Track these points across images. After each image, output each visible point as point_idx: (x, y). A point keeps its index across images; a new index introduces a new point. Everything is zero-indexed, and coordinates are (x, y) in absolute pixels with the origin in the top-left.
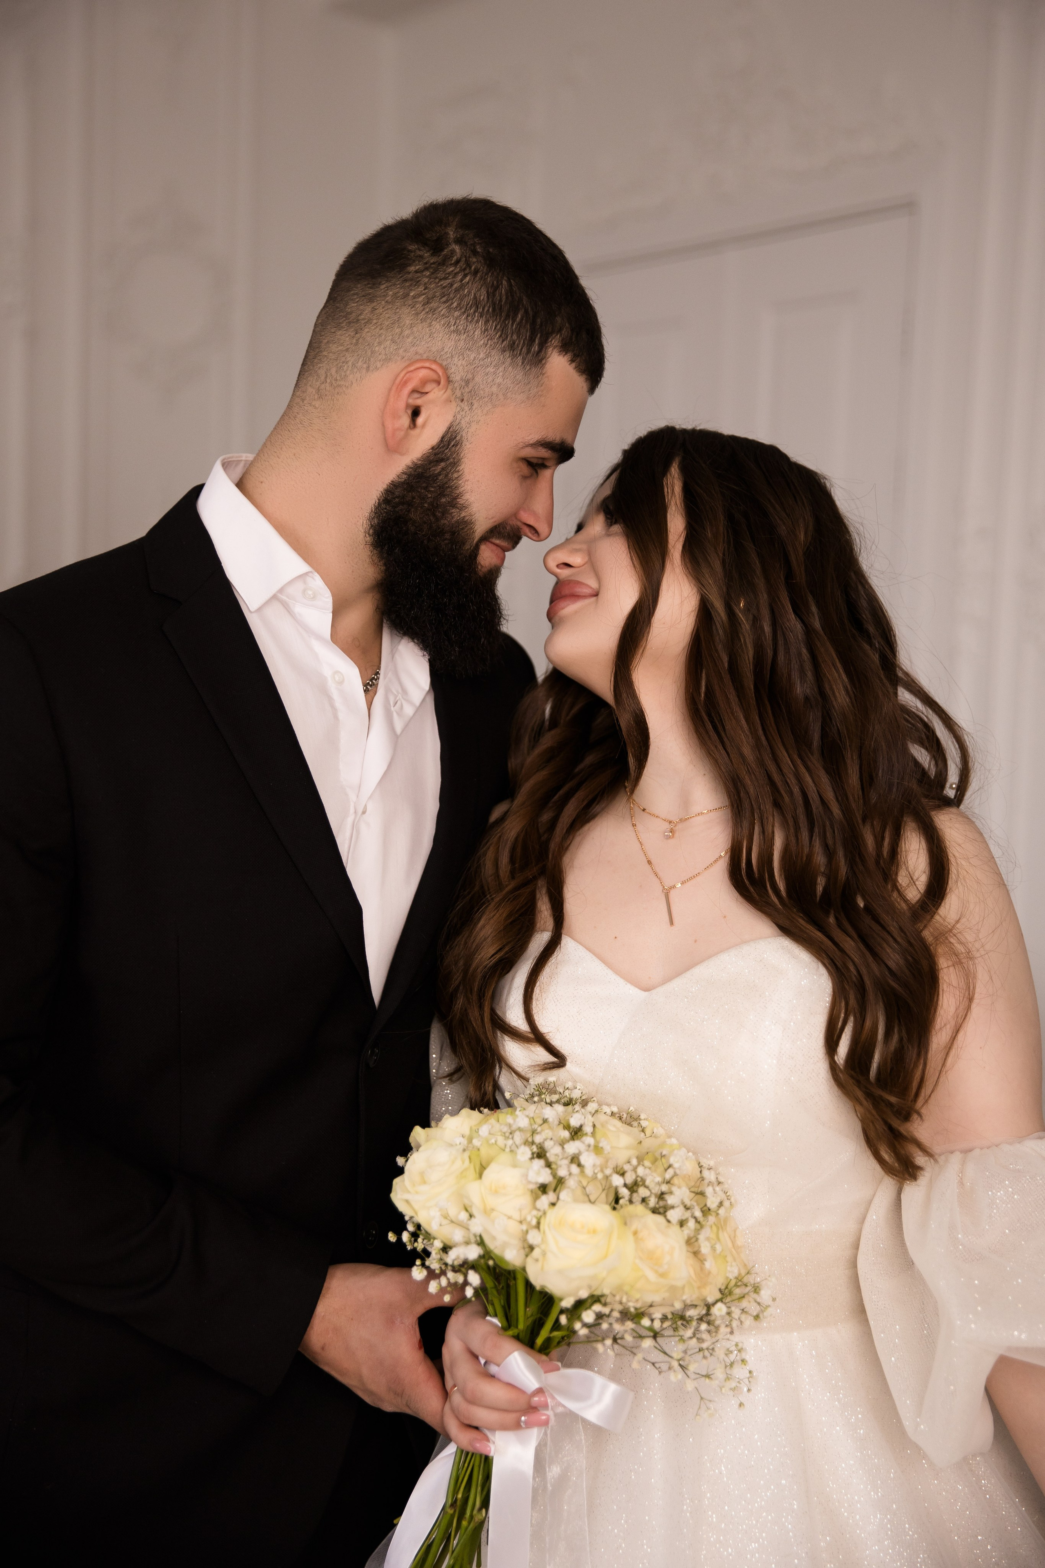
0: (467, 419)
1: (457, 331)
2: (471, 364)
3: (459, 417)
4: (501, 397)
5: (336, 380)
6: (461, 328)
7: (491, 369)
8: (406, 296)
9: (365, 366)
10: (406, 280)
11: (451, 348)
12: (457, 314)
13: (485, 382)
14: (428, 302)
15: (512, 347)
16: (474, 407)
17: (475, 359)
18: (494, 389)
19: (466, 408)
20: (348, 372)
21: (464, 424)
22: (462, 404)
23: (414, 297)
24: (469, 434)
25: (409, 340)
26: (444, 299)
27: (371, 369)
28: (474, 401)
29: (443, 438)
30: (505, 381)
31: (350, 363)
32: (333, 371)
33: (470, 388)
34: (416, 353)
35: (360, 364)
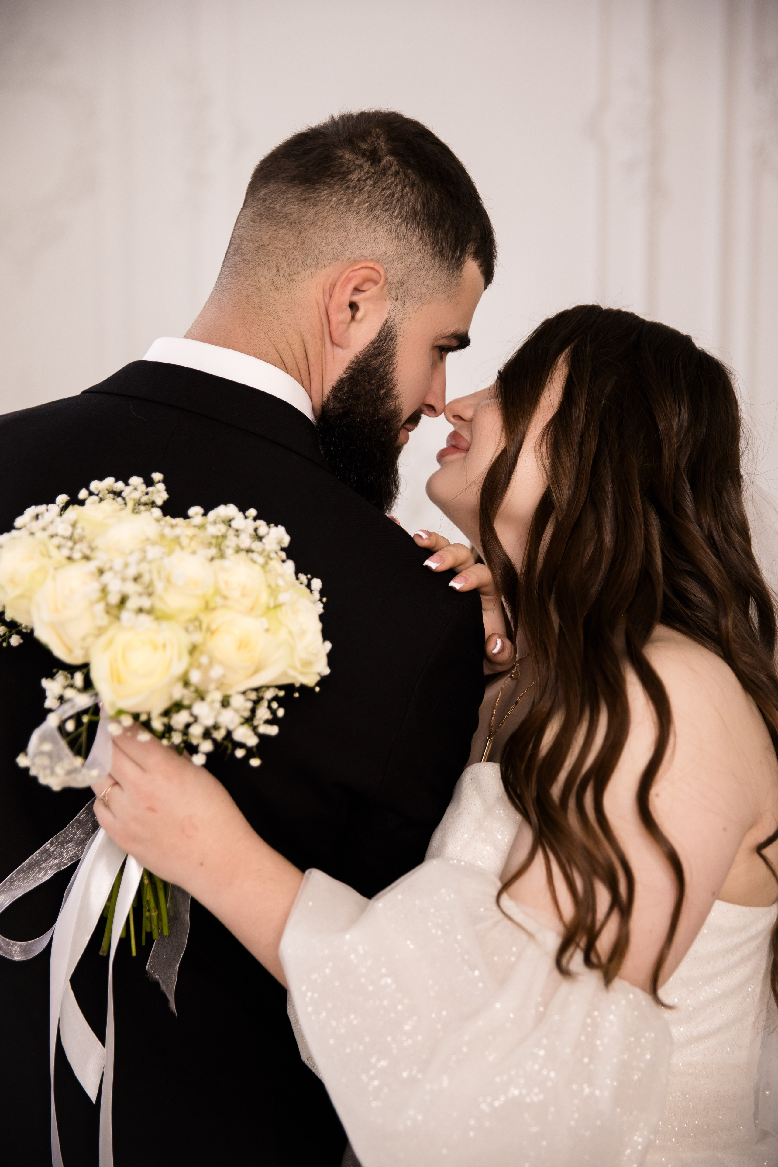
0: (400, 316)
1: (397, 238)
2: (408, 268)
3: (393, 314)
4: (428, 296)
5: (289, 274)
6: (401, 235)
7: (423, 273)
8: (349, 203)
9: (314, 263)
10: (348, 188)
11: (392, 253)
12: (398, 221)
13: (417, 284)
14: (371, 209)
15: (441, 253)
16: (406, 306)
17: (411, 263)
18: (424, 289)
19: (400, 307)
20: (300, 268)
21: (397, 320)
22: (396, 303)
23: (359, 204)
24: (402, 329)
25: (356, 243)
26: (387, 207)
27: (320, 266)
28: (407, 301)
29: (380, 332)
30: (433, 282)
31: (300, 261)
32: (284, 265)
33: (404, 289)
34: (362, 255)
35: (309, 261)
